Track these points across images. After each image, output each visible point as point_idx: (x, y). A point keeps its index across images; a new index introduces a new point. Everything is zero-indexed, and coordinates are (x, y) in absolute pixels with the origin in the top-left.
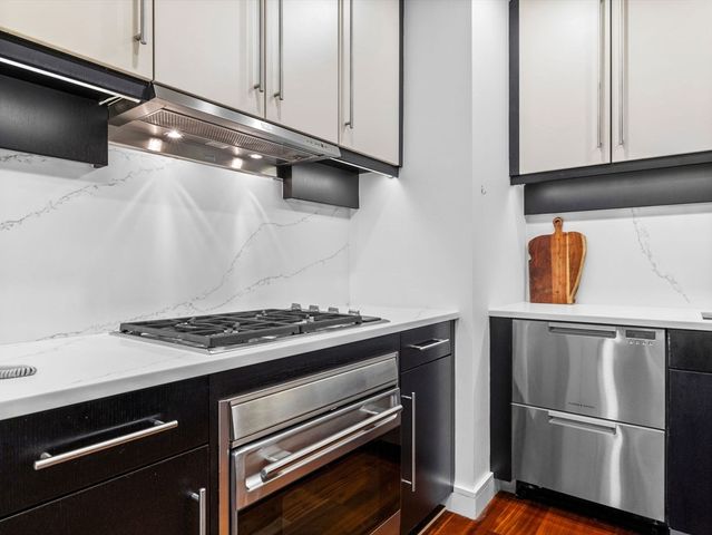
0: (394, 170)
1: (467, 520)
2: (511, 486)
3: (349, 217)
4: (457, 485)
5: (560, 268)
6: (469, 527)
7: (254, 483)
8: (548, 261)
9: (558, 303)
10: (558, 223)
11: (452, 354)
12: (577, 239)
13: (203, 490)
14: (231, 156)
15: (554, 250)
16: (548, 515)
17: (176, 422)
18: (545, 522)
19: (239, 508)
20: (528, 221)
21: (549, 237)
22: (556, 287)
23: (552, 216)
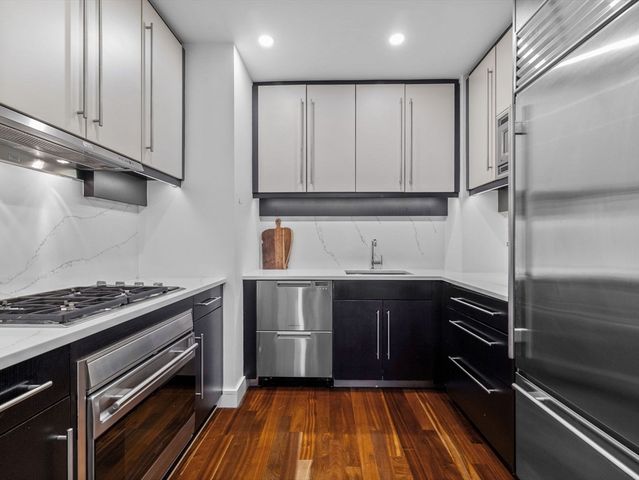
0: (178, 182)
1: (232, 409)
2: (255, 382)
3: (138, 212)
4: (225, 390)
5: (279, 248)
6: (234, 412)
7: (105, 417)
8: (273, 245)
9: (279, 268)
10: (278, 222)
11: (221, 306)
12: (288, 232)
13: (71, 429)
14: (34, 157)
15: (276, 238)
16: (277, 392)
17: (50, 383)
18: (276, 396)
19: (95, 437)
20: (261, 220)
21: (273, 230)
22: (277, 259)
23: (275, 218)
